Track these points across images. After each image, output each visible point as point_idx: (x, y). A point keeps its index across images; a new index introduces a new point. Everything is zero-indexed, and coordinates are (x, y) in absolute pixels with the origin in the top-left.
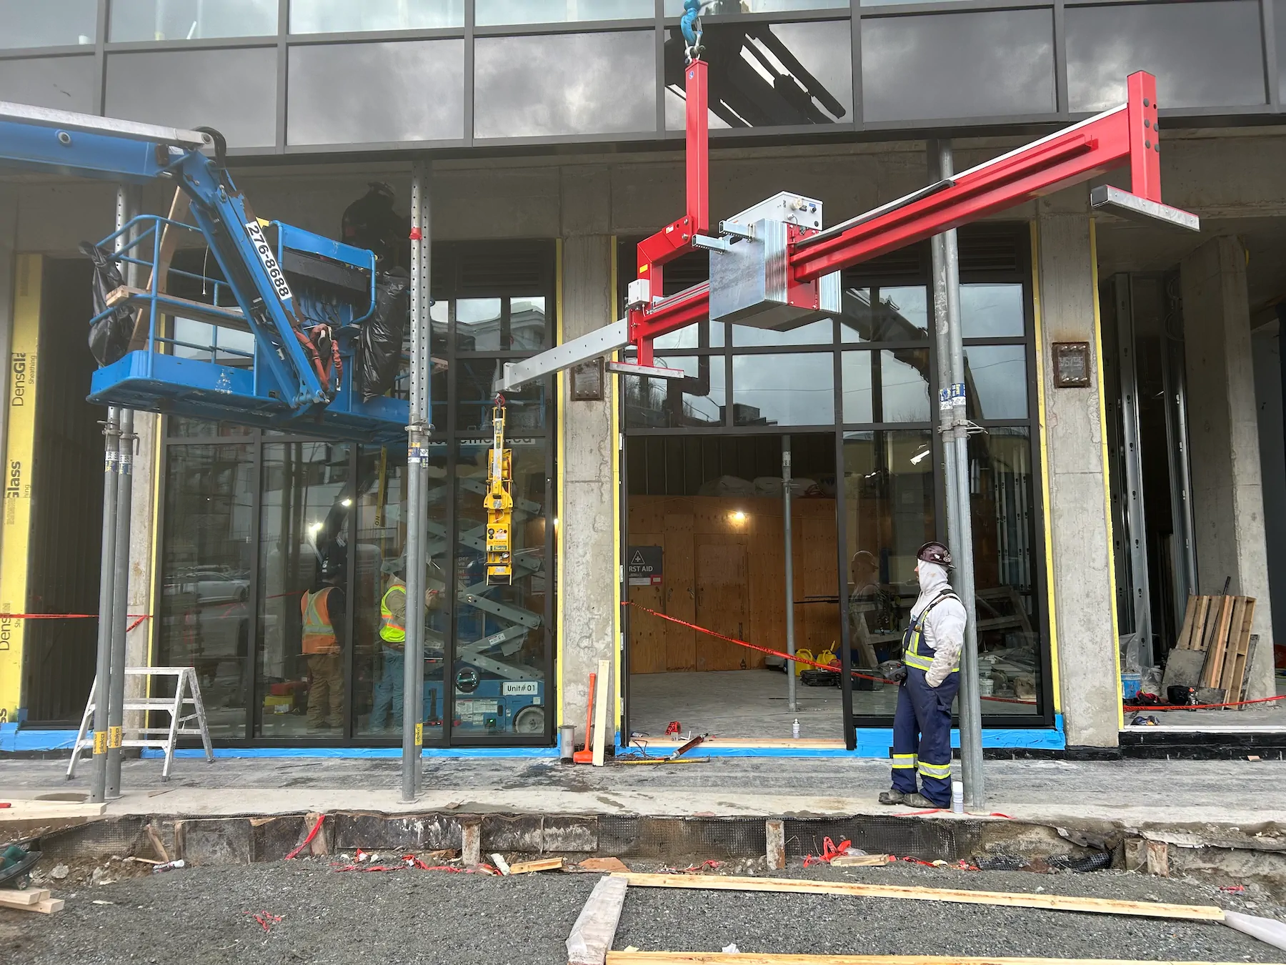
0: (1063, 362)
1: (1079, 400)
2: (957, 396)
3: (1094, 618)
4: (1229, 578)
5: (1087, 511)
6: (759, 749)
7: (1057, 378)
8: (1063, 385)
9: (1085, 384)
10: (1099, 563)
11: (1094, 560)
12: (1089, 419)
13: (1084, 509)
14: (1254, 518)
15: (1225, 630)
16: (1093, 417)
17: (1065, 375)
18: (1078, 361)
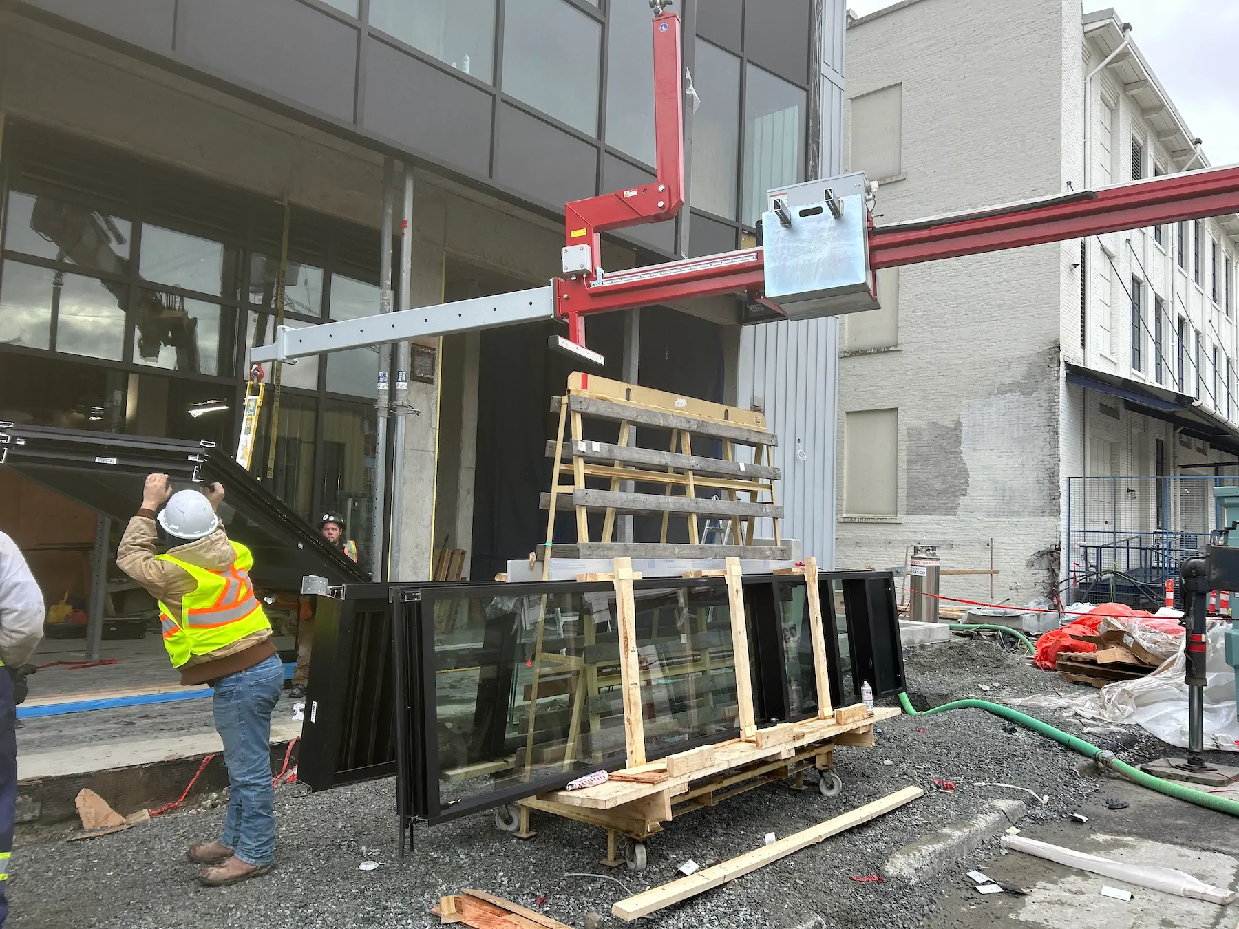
0: (418, 359)
1: (426, 393)
2: (403, 381)
3: (419, 564)
4: (448, 535)
5: (423, 480)
6: (127, 698)
7: (413, 372)
8: (415, 378)
9: (431, 381)
10: (426, 523)
11: (423, 520)
12: (430, 410)
13: (421, 479)
14: (469, 493)
15: (443, 575)
16: (433, 408)
17: (418, 371)
18: (428, 360)
